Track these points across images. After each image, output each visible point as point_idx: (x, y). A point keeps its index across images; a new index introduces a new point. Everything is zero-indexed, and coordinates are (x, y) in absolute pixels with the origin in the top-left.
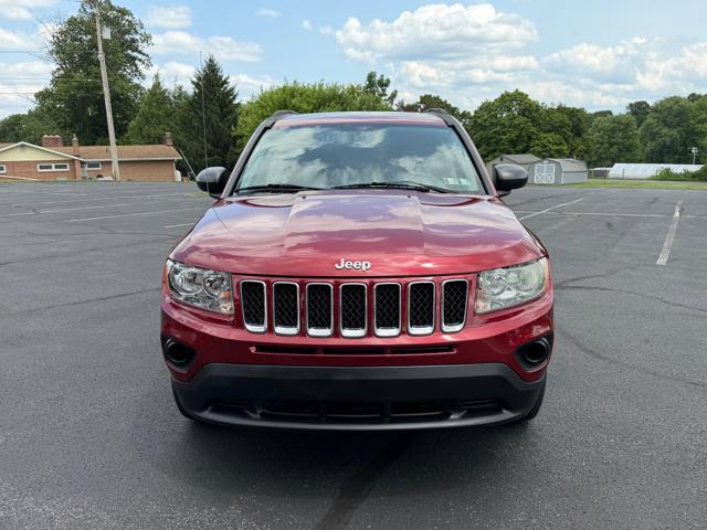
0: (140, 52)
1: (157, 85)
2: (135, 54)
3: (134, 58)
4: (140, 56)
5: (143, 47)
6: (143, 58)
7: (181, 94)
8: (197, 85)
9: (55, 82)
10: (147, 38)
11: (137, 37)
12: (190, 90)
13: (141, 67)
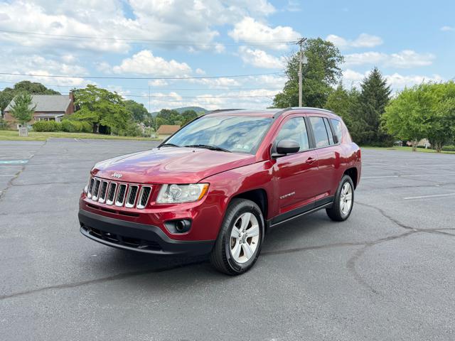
0: (335, 67)
1: (340, 88)
2: (333, 69)
3: (332, 72)
4: (335, 70)
5: (338, 64)
6: (337, 71)
7: (354, 92)
8: (364, 87)
9: (286, 88)
10: (341, 58)
11: (335, 59)
12: (360, 90)
13: (336, 77)
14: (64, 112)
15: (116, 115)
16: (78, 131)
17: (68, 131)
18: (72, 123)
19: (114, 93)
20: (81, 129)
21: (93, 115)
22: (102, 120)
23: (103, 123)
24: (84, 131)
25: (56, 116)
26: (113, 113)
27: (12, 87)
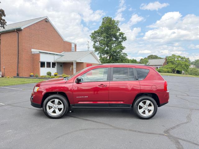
14: (162, 65)
15: (183, 66)
16: (165, 72)
17: (161, 72)
18: (163, 69)
19: (184, 57)
20: (167, 71)
21: (173, 66)
22: (177, 68)
23: (177, 69)
24: (168, 72)
25: (158, 67)
26: (182, 65)
27: (147, 57)
